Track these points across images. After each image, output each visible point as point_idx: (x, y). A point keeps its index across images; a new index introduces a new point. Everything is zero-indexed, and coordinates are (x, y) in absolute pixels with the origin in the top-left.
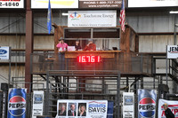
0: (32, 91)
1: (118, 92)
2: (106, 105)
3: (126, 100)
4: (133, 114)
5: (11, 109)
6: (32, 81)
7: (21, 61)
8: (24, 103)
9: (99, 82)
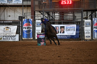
0: (35, 20)
1: (82, 20)
2: (76, 27)
3: (86, 24)
4: (90, 31)
5: (24, 30)
6: (35, 15)
7: (29, 4)
8: (31, 26)
9: (71, 15)
